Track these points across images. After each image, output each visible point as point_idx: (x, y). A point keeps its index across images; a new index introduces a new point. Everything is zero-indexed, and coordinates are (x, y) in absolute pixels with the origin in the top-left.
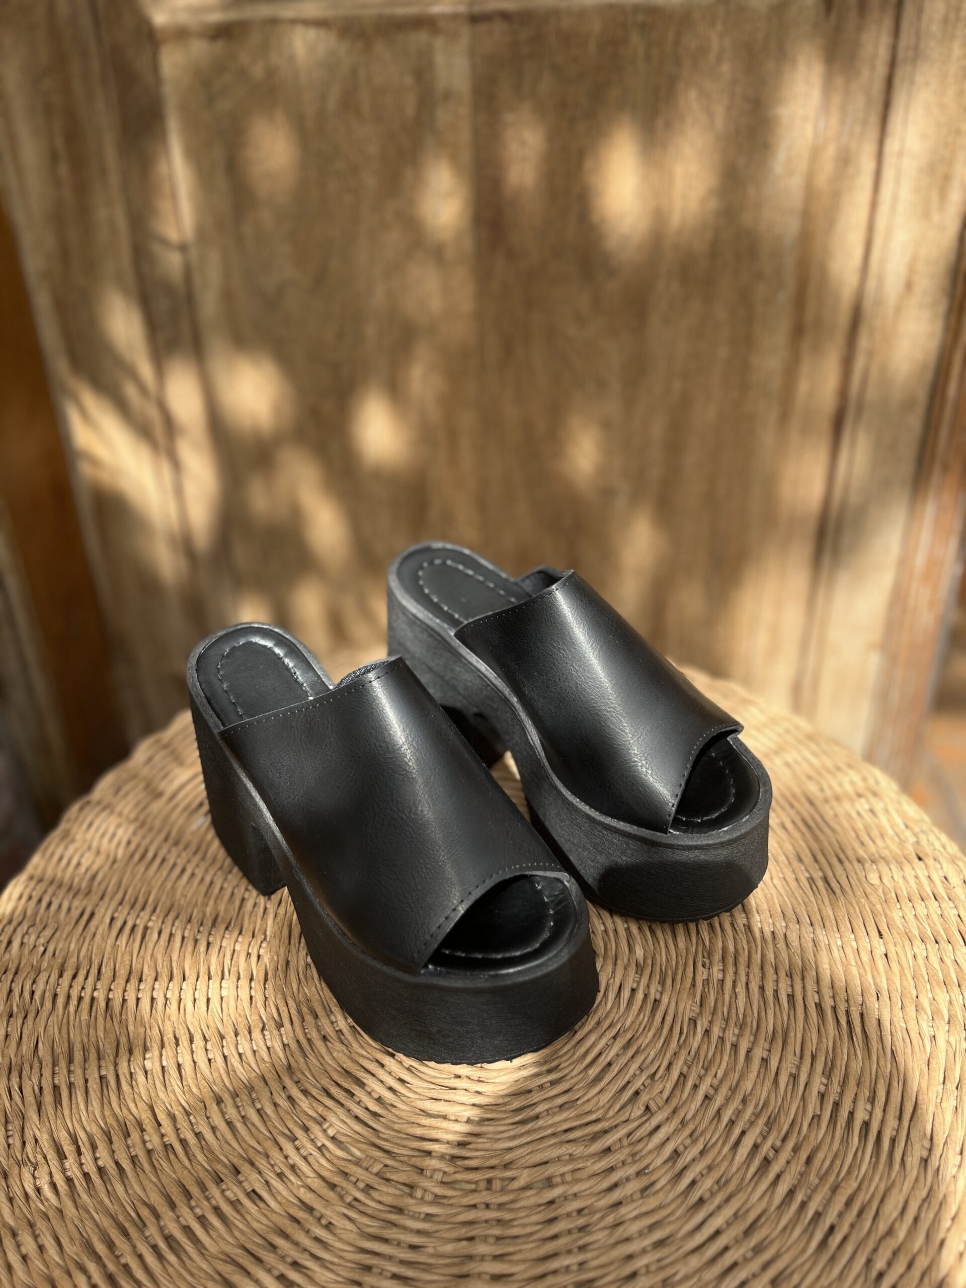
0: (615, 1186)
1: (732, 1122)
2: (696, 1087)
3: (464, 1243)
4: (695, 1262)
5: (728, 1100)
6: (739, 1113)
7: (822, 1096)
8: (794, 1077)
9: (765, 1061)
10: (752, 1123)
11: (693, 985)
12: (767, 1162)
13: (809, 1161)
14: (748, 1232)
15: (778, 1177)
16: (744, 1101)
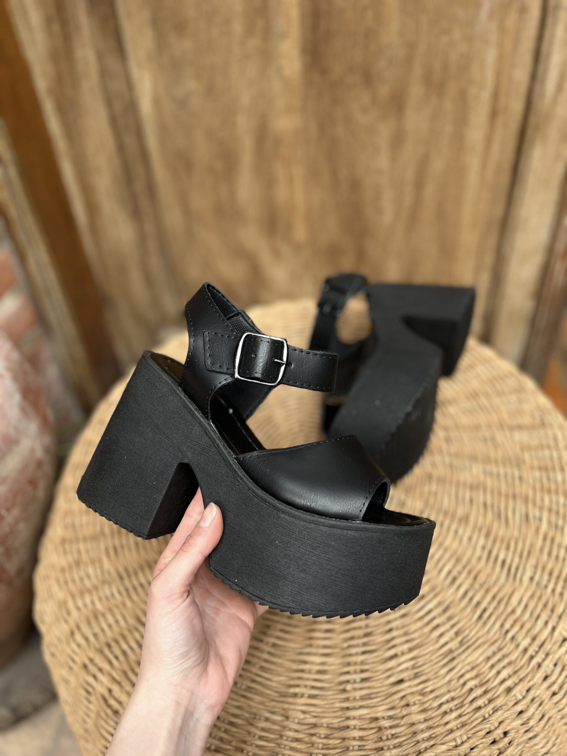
6: (442, 556)
7: (484, 548)
8: (470, 539)
9: (456, 532)
12: (455, 579)
13: (475, 578)
14: (445, 611)
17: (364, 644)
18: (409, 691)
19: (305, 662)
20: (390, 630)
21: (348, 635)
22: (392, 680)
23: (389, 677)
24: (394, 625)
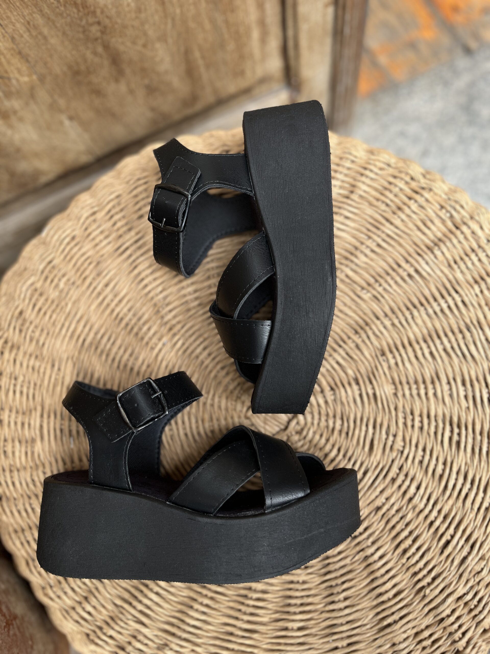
0: (405, 493)
1: (436, 433)
2: (413, 426)
3: (361, 553)
4: (451, 502)
5: (429, 424)
6: (436, 427)
7: (466, 397)
8: (451, 396)
9: (435, 394)
10: (444, 429)
11: (385, 374)
12: (458, 443)
15: (465, 447)
16: (436, 421)
17: (418, 549)
18: (474, 563)
19: (381, 595)
20: (431, 523)
21: (400, 550)
22: (456, 562)
23: (453, 561)
24: (432, 517)
